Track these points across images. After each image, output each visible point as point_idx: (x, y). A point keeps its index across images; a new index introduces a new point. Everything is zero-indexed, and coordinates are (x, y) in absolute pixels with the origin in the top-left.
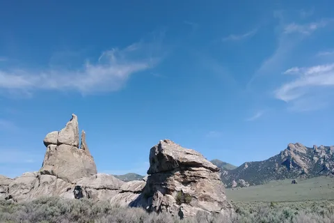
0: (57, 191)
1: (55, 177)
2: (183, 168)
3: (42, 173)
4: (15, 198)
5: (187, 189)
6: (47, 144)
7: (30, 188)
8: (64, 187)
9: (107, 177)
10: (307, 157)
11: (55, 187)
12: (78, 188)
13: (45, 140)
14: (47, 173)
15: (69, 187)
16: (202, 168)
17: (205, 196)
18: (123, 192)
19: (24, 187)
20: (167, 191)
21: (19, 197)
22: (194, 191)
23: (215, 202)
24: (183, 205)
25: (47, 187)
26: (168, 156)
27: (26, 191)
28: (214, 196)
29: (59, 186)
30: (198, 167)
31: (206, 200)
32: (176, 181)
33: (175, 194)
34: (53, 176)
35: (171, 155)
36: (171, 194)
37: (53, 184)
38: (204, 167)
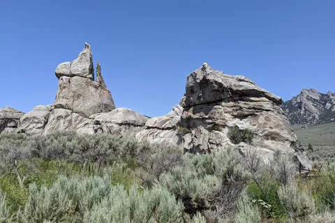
0: (73, 125)
1: (69, 111)
2: (237, 98)
3: (56, 107)
4: (28, 132)
5: (244, 124)
6: (59, 76)
7: (43, 122)
8: (80, 122)
9: (129, 111)
10: (320, 103)
11: (70, 122)
12: (98, 123)
13: (57, 72)
14: (61, 106)
15: (86, 122)
16: (264, 99)
17: (272, 133)
18: (149, 128)
19: (36, 121)
20: (215, 127)
21: (32, 131)
22: (255, 127)
23: (287, 142)
24: (242, 144)
25: (62, 121)
26: (216, 82)
27: (39, 125)
28: (285, 134)
29: (75, 121)
30: (258, 97)
31: (273, 139)
32: (226, 115)
33: (226, 130)
34: (67, 110)
35: (220, 81)
36: (220, 131)
37: (69, 118)
38: (267, 97)
